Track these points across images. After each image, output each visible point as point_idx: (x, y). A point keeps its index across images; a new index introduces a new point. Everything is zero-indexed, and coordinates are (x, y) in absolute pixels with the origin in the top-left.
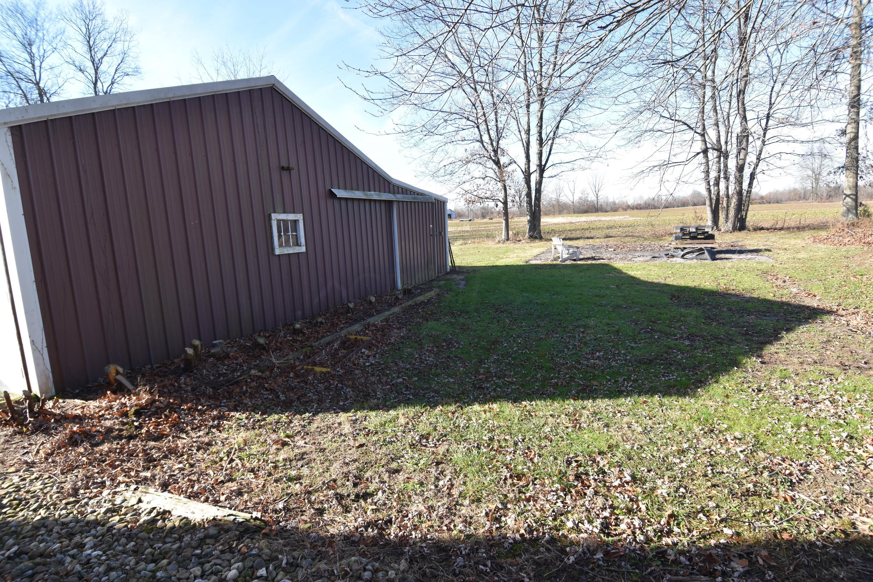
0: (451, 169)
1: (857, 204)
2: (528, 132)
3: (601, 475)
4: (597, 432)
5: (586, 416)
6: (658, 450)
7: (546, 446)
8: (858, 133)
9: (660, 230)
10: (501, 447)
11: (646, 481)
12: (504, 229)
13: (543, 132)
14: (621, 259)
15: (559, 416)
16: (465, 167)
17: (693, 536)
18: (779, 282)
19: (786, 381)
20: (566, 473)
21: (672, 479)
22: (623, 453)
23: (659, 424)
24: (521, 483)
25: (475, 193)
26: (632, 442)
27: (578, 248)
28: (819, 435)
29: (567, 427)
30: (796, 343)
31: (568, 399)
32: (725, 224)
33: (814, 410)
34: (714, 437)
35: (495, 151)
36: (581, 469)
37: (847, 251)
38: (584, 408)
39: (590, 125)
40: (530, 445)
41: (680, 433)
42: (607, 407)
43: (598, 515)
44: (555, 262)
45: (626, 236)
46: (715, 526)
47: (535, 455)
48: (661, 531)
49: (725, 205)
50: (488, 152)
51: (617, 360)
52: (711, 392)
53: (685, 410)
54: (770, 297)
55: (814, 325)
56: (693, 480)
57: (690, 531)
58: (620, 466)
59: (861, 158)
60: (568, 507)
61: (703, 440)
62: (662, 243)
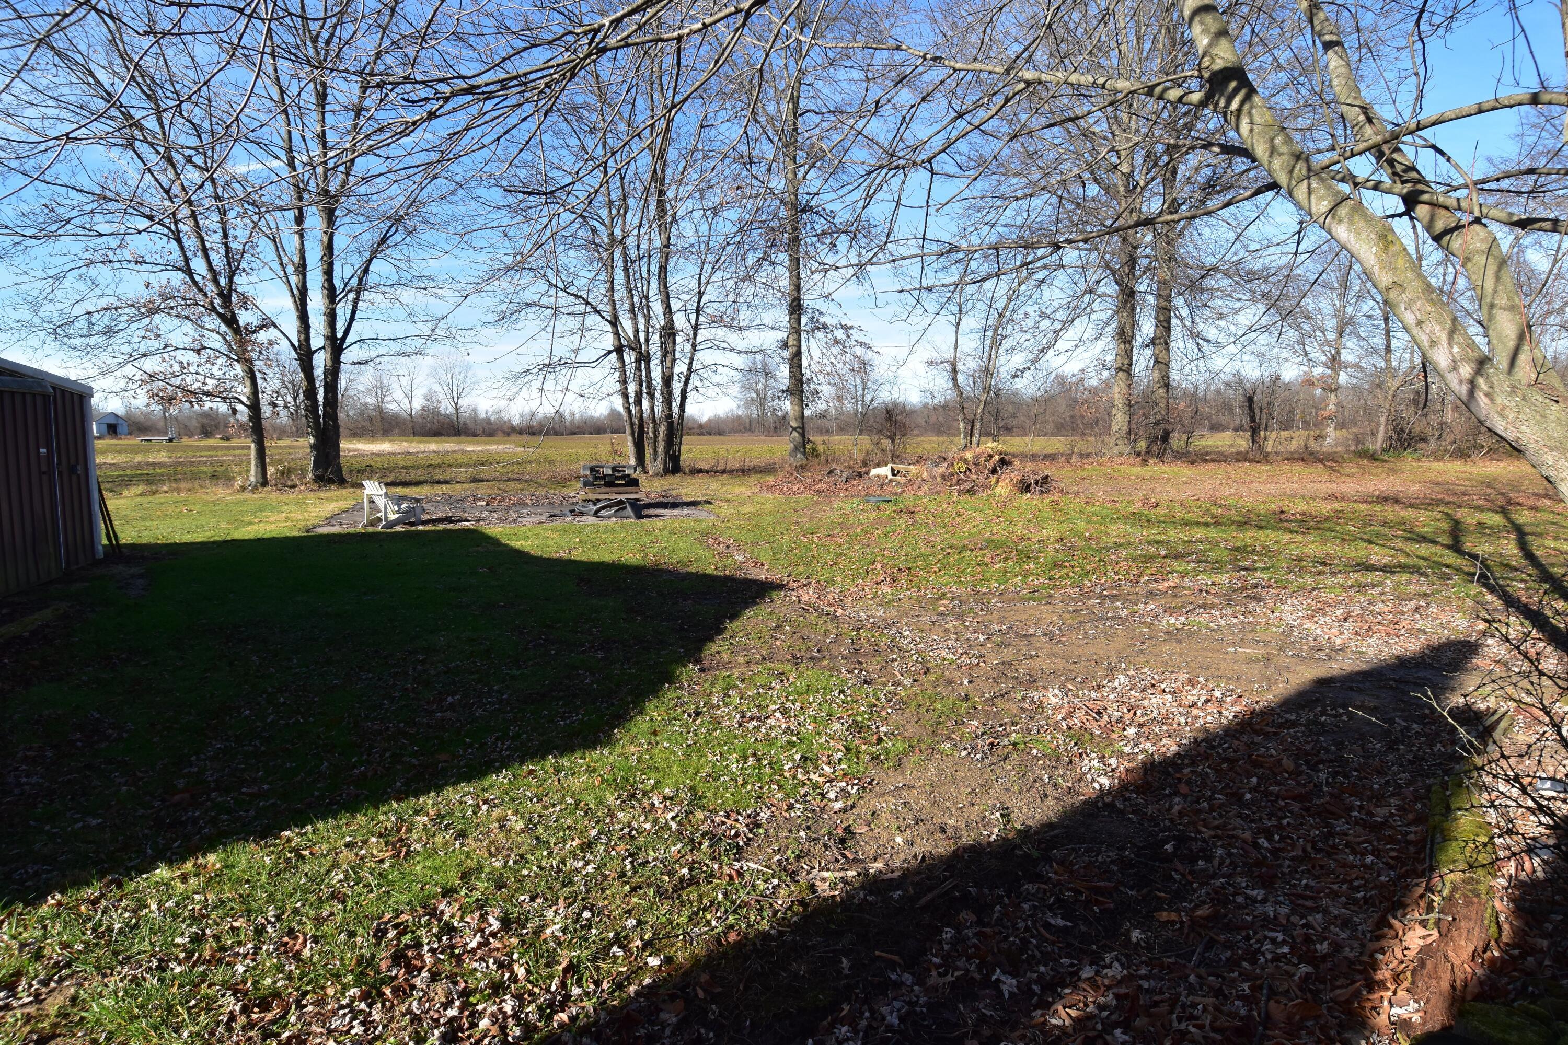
0: (106, 320)
1: (805, 441)
2: (302, 268)
3: (444, 938)
4: (442, 854)
5: (421, 826)
6: (550, 854)
7: (332, 914)
8: (800, 347)
9: (562, 470)
10: (223, 949)
11: (527, 919)
12: (253, 462)
13: (335, 274)
14: (500, 520)
15: (365, 842)
16: (147, 320)
17: (603, 991)
18: (722, 548)
19: (731, 692)
20: (373, 956)
21: (571, 900)
22: (489, 880)
23: (553, 805)
24: (269, 1016)
25: (177, 381)
26: (505, 853)
27: (417, 500)
28: (770, 764)
29: (382, 861)
30: (741, 634)
31: (385, 802)
32: (655, 465)
33: (763, 730)
34: (637, 804)
35: (226, 297)
36: (407, 939)
37: (797, 502)
38: (417, 813)
39: (431, 278)
40: (294, 925)
41: (586, 813)
42: (464, 799)
43: (437, 1020)
44: (371, 529)
45: (509, 480)
46: (636, 959)
47: (305, 941)
48: (551, 1004)
49: (651, 434)
50: (205, 295)
51: (485, 705)
52: (634, 730)
53: (594, 771)
54: (711, 570)
55: (762, 606)
56: (603, 890)
57: (598, 984)
58: (481, 908)
59: (805, 380)
60: (375, 1028)
61: (621, 815)
62: (565, 492)
